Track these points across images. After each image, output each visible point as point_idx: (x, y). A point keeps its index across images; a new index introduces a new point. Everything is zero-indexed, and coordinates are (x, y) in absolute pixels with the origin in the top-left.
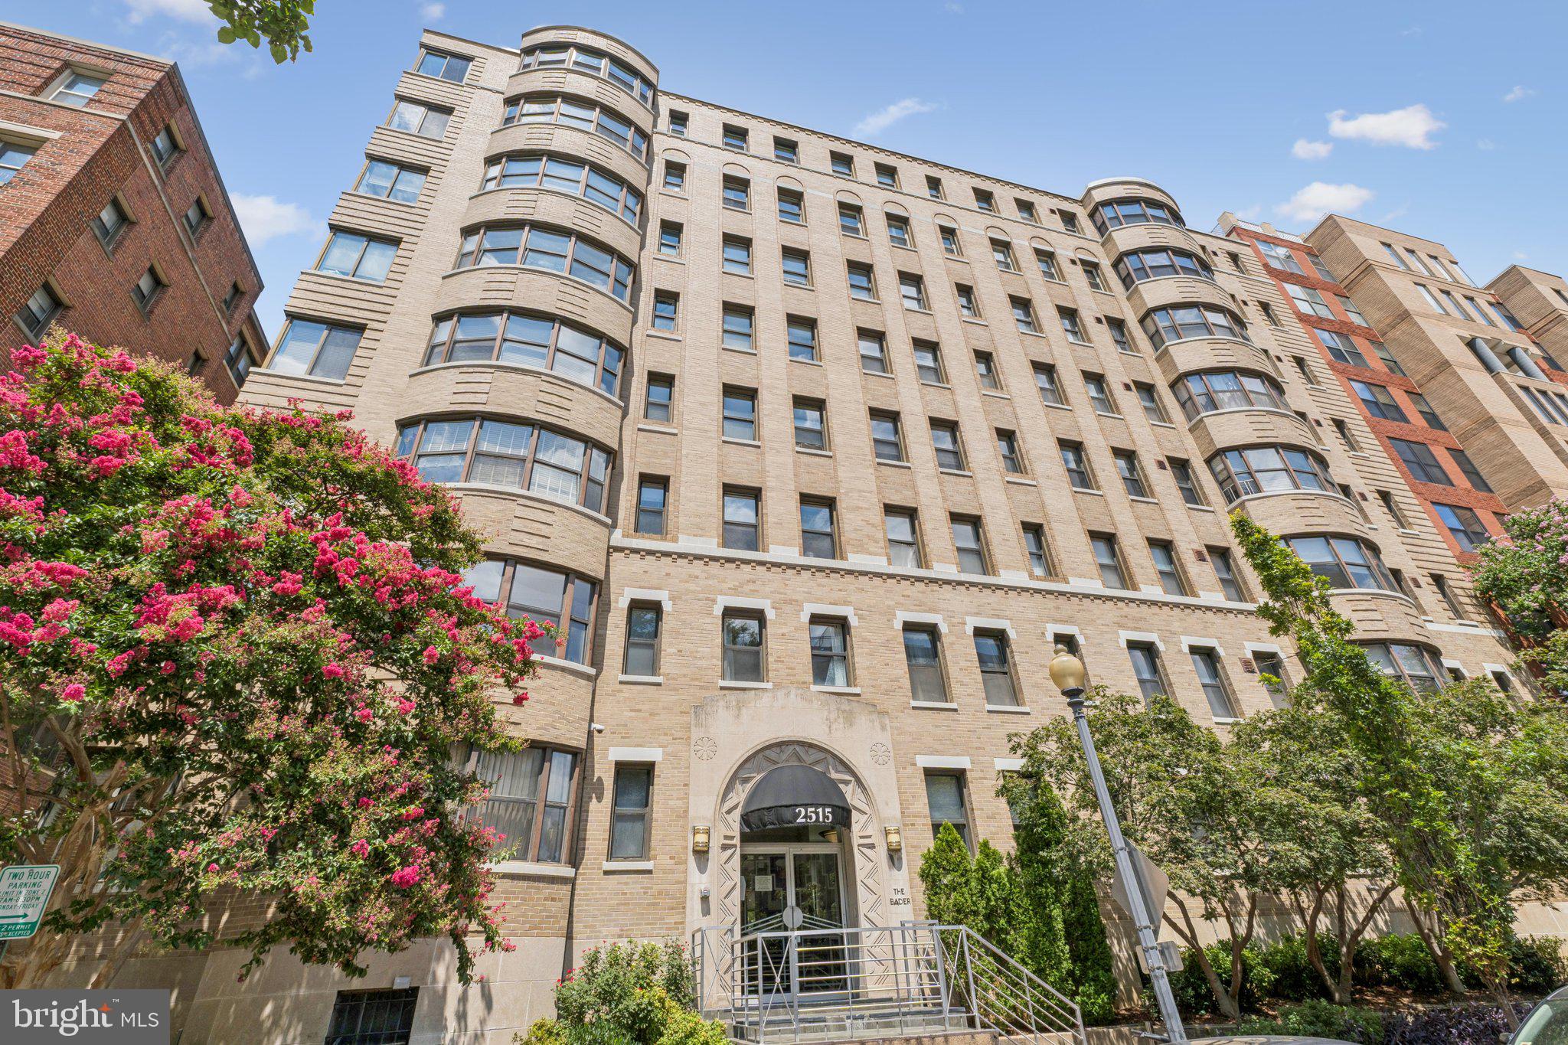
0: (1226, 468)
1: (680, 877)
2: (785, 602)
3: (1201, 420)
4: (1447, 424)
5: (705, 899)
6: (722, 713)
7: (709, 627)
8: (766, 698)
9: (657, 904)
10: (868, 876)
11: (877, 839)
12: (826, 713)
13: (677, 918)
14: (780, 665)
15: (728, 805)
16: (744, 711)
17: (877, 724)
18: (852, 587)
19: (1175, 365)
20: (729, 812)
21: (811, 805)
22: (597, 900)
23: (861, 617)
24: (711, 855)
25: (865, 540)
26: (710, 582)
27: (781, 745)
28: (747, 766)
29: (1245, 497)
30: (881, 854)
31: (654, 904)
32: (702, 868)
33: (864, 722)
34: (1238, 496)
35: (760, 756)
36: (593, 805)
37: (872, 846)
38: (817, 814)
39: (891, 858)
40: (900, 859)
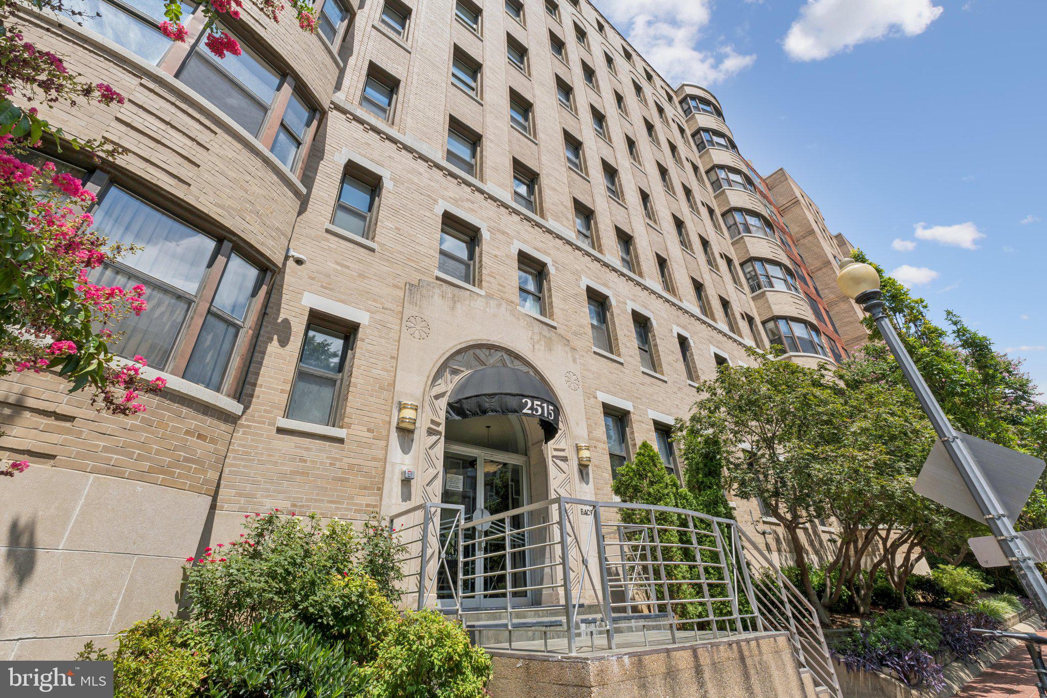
0: (754, 270)
1: (380, 454)
2: (499, 230)
3: (742, 238)
4: (822, 296)
5: (406, 482)
6: (437, 299)
7: (429, 221)
8: (479, 303)
9: (347, 480)
10: (560, 486)
11: (570, 454)
12: (530, 333)
13: (371, 500)
14: (492, 280)
15: (437, 390)
16: (459, 305)
17: (569, 355)
18: (551, 244)
19: (728, 202)
20: (437, 397)
21: (538, 398)
22: (261, 462)
23: (557, 269)
24: (416, 435)
25: (560, 215)
26: (432, 184)
27: (492, 347)
28: (459, 358)
29: (765, 289)
30: (573, 466)
31: (341, 480)
32: (406, 448)
33: (559, 350)
34: (760, 288)
35: (471, 352)
36: (273, 347)
37: (565, 459)
38: (543, 408)
39: (581, 472)
40: (588, 474)
